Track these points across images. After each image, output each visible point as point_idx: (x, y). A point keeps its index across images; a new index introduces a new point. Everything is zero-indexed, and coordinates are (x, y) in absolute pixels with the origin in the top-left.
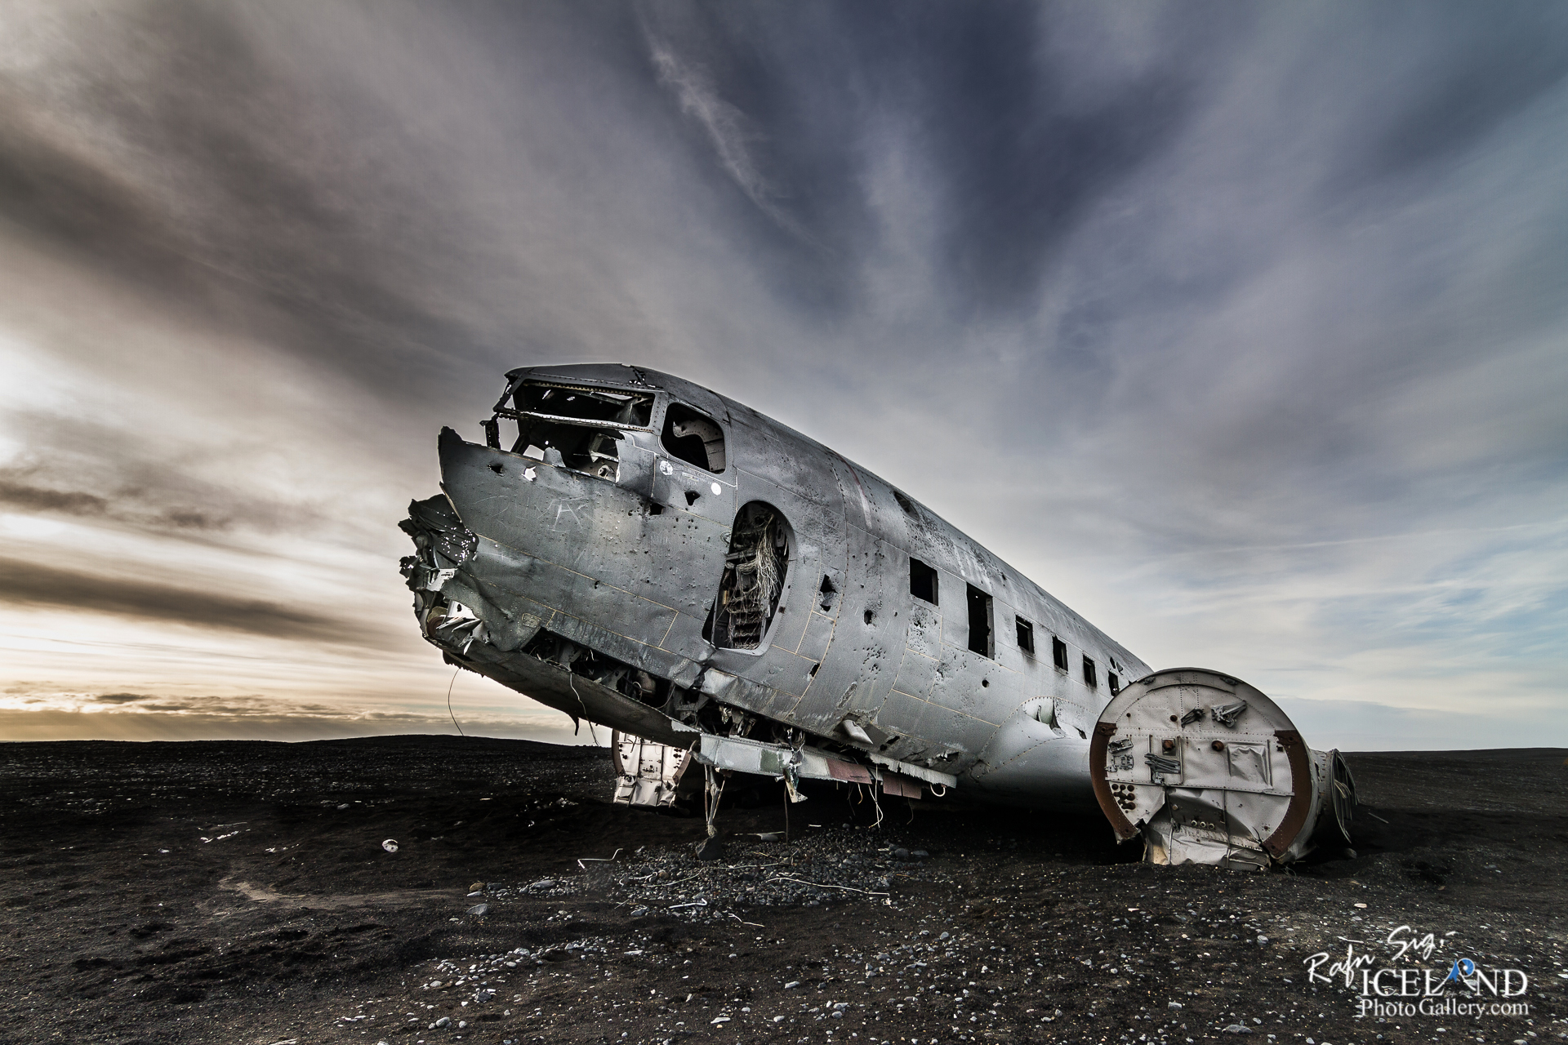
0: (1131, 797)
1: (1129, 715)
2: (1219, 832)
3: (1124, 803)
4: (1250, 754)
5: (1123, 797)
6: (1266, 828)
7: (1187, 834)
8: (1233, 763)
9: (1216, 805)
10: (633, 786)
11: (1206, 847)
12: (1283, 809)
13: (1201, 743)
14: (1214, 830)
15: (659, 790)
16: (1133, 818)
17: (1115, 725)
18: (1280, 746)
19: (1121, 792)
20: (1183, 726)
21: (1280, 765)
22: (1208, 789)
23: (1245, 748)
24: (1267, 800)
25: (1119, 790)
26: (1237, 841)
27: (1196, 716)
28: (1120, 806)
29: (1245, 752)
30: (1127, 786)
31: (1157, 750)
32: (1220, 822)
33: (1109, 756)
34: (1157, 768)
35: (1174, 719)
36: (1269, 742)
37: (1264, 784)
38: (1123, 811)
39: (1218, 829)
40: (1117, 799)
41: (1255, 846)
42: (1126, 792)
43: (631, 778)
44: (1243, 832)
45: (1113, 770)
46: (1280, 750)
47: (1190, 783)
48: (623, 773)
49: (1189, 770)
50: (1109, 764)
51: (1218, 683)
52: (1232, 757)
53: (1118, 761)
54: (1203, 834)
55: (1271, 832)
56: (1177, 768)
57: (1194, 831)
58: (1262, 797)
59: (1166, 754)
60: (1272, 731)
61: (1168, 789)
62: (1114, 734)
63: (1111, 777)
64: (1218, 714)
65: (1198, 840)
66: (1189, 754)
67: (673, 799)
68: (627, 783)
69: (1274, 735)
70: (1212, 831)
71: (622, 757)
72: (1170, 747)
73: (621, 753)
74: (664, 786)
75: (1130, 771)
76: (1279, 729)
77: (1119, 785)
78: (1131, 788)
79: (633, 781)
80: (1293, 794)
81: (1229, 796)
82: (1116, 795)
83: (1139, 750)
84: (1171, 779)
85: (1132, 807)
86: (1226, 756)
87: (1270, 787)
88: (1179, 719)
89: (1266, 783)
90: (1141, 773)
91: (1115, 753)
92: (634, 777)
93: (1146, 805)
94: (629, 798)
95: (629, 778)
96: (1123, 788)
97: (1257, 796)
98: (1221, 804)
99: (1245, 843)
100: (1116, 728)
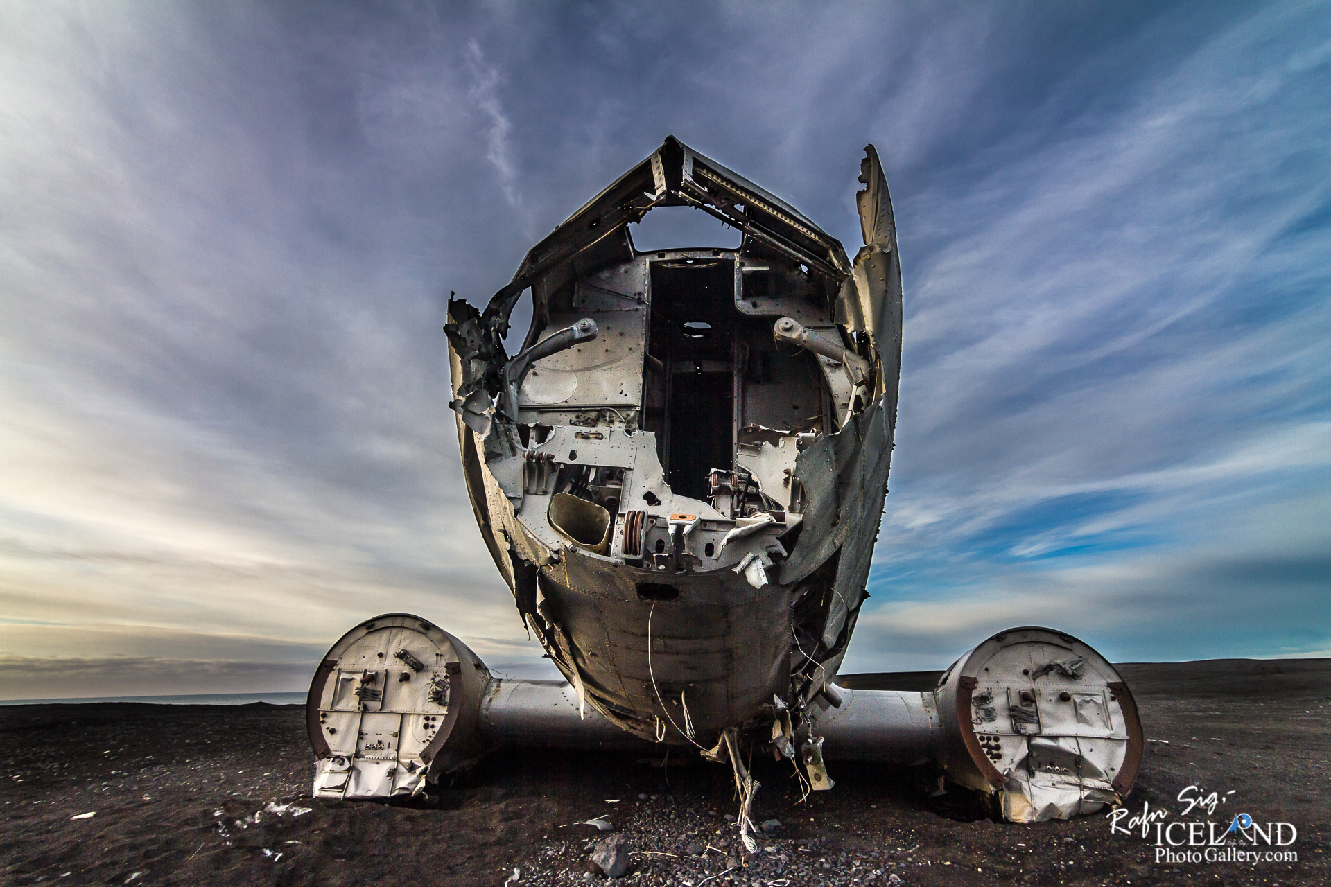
0: (998, 748)
1: (987, 670)
2: (1072, 775)
3: (992, 754)
5: (990, 748)
6: (1113, 769)
7: (1042, 778)
8: (1081, 712)
10: (348, 770)
11: (1063, 791)
13: (1052, 694)
15: (393, 773)
16: (1001, 767)
17: (975, 679)
18: (1113, 695)
19: (988, 743)
20: (1034, 680)
21: (1115, 712)
22: (1064, 737)
23: (1088, 698)
24: (1110, 744)
25: (985, 742)
26: (1089, 782)
27: (1046, 670)
28: (989, 757)
29: (1088, 702)
30: (992, 737)
31: (1015, 701)
33: (973, 709)
34: (1020, 718)
35: (1026, 673)
36: (1104, 692)
37: (1106, 730)
38: (992, 761)
39: (1071, 772)
40: (985, 750)
42: (992, 743)
43: (343, 761)
44: (1095, 773)
45: (979, 721)
46: (1113, 699)
47: (1046, 731)
48: (326, 753)
49: (1044, 720)
50: (974, 716)
51: (1058, 641)
52: (1078, 708)
53: (982, 713)
54: (1057, 778)
56: (1036, 718)
57: (1048, 775)
58: (1107, 742)
59: (1025, 706)
60: (1104, 683)
61: (1029, 738)
62: (976, 688)
63: (977, 728)
65: (1053, 784)
66: (1043, 705)
68: (337, 767)
69: (1108, 687)
70: (1064, 774)
71: (325, 733)
72: (1028, 698)
73: (324, 727)
74: (402, 768)
75: (993, 722)
76: (1110, 681)
77: (985, 736)
78: (996, 739)
79: (347, 765)
80: (1128, 737)
81: (1080, 741)
82: (984, 746)
83: (999, 702)
84: (1031, 728)
85: (999, 757)
86: (1073, 705)
87: (1112, 732)
90: (1002, 724)
91: (978, 707)
92: (349, 758)
93: (1013, 753)
94: (342, 788)
95: (340, 760)
96: (989, 739)
99: (1096, 783)
100: (977, 682)
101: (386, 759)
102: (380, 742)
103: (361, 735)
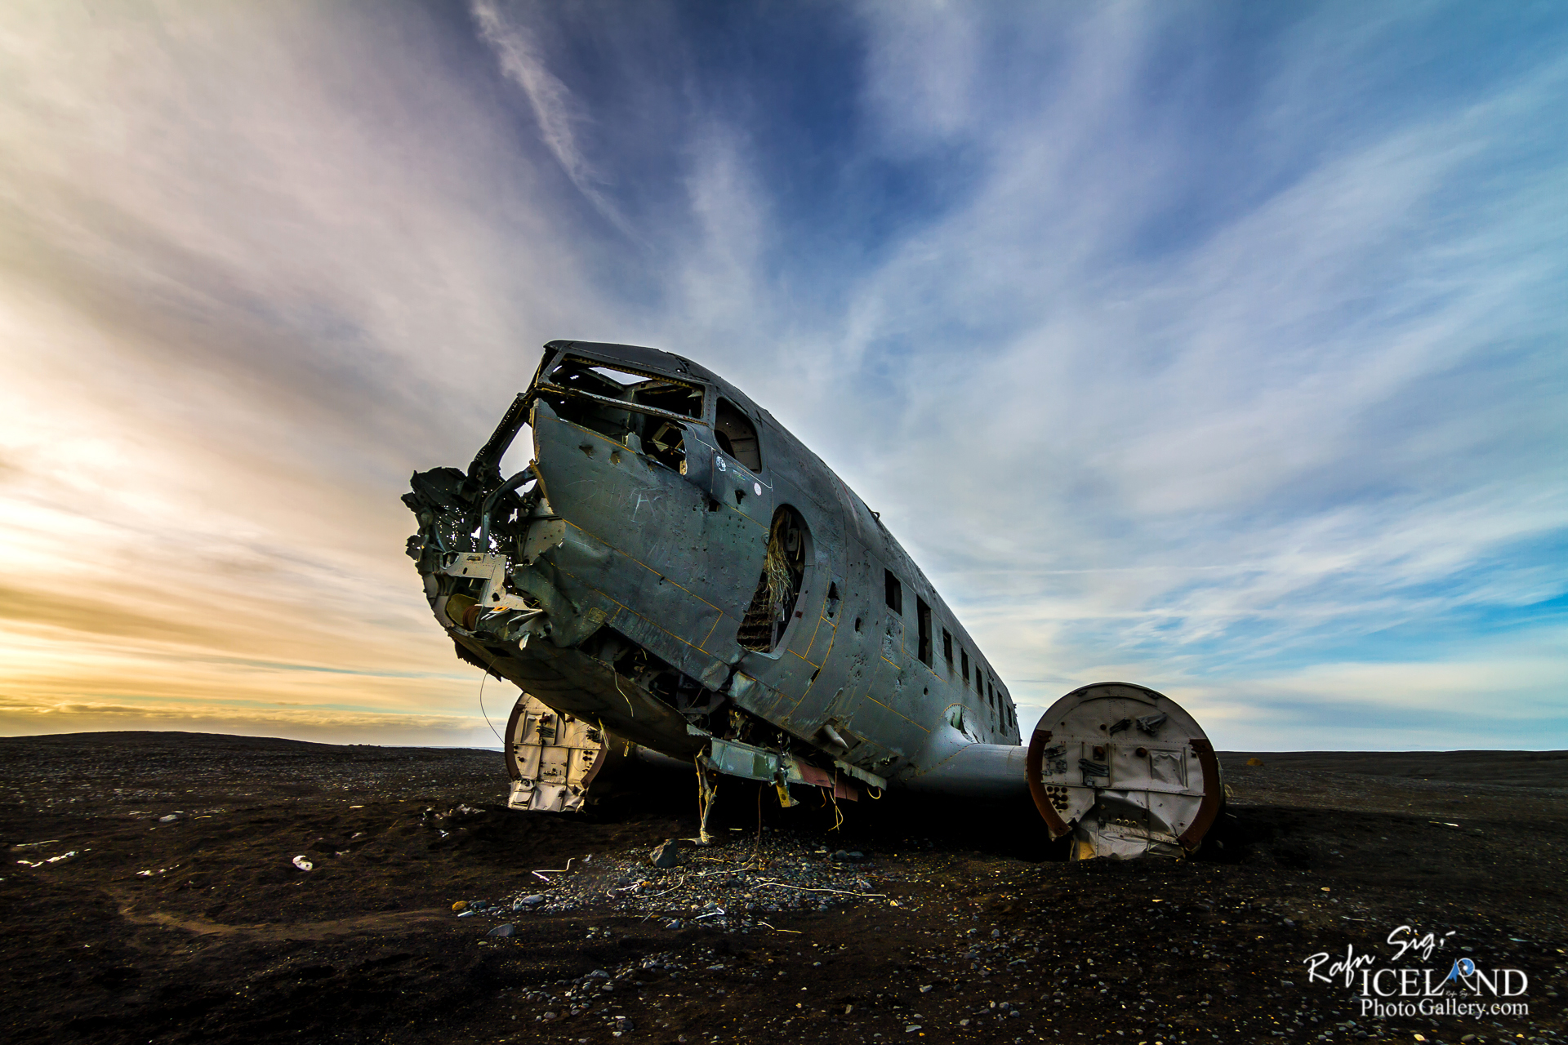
0: (1065, 798)
1: (1063, 724)
2: (1140, 829)
3: (1058, 804)
4: (1169, 759)
5: (1057, 798)
6: (1182, 824)
7: (1112, 830)
8: (1155, 767)
9: (1140, 805)
10: (532, 790)
11: (1128, 843)
12: (1196, 807)
13: (1127, 749)
14: (1134, 826)
15: (563, 794)
16: (1066, 817)
17: (1050, 732)
18: (1194, 752)
19: (1055, 794)
20: (1111, 735)
21: (1194, 769)
22: (1134, 791)
23: (1165, 754)
24: (1182, 800)
25: (1053, 792)
26: (1156, 836)
27: (1123, 726)
28: (1054, 807)
29: (1165, 758)
30: (1060, 788)
31: (1088, 755)
32: (1144, 819)
33: (1045, 761)
34: (1089, 771)
35: (1103, 728)
36: (1184, 749)
37: (1181, 786)
38: (1057, 811)
39: (1139, 826)
40: (1052, 800)
41: (1172, 840)
42: (1060, 794)
43: (529, 783)
44: (1162, 827)
45: (1048, 773)
46: (1194, 756)
47: (1117, 785)
48: (518, 777)
49: (1116, 773)
50: (1044, 768)
51: (1143, 697)
52: (1154, 763)
53: (1053, 765)
54: (1126, 830)
55: (1186, 828)
56: (1107, 772)
57: (1117, 828)
58: (1179, 798)
59: (1097, 760)
60: (1188, 739)
61: (1098, 790)
62: (1049, 741)
63: (1046, 780)
64: (1144, 724)
65: (1121, 836)
66: (1117, 760)
67: (582, 804)
68: (524, 787)
69: (1190, 744)
70: (1134, 827)
71: (517, 760)
72: (1100, 753)
73: (516, 756)
74: (570, 791)
75: (1063, 774)
76: (1194, 738)
77: (1053, 787)
78: (1064, 790)
79: (531, 786)
80: (1204, 795)
81: (1151, 797)
82: (1051, 796)
83: (1072, 755)
84: (1101, 782)
85: (1065, 807)
86: (1148, 761)
87: (1187, 789)
88: (1108, 728)
89: (1183, 785)
90: (1073, 776)
91: (1050, 759)
92: (533, 781)
93: (1077, 806)
94: (528, 803)
95: (527, 782)
96: (1057, 790)
97: (1173, 797)
98: (1144, 804)
99: (1164, 837)
100: (1052, 736)
101: (558, 783)
102: (554, 770)
103: (541, 764)
